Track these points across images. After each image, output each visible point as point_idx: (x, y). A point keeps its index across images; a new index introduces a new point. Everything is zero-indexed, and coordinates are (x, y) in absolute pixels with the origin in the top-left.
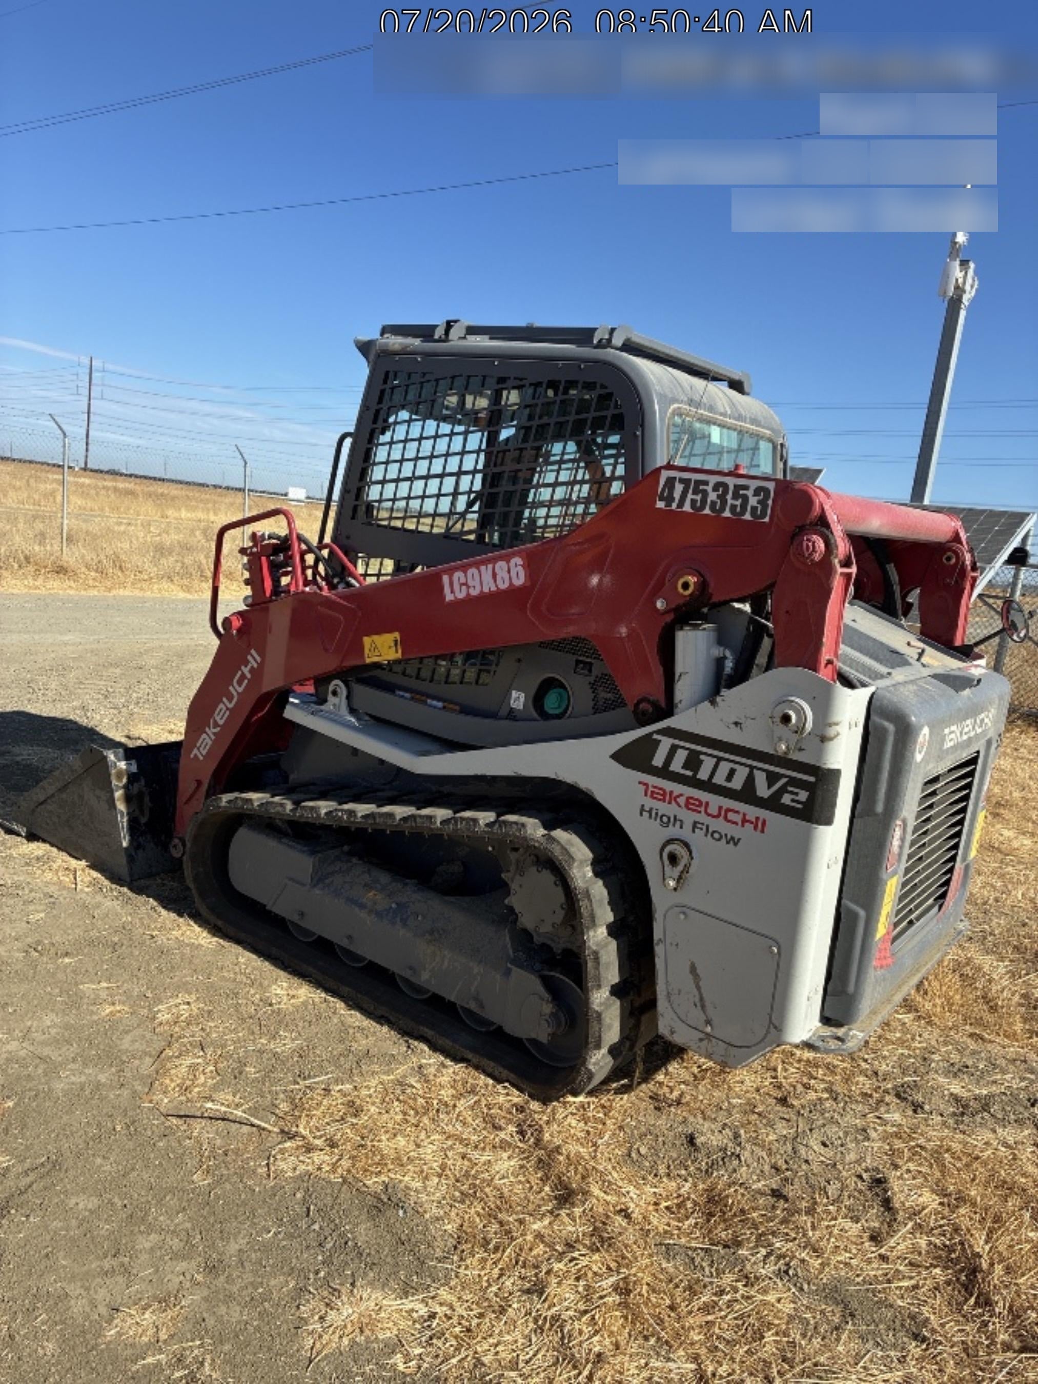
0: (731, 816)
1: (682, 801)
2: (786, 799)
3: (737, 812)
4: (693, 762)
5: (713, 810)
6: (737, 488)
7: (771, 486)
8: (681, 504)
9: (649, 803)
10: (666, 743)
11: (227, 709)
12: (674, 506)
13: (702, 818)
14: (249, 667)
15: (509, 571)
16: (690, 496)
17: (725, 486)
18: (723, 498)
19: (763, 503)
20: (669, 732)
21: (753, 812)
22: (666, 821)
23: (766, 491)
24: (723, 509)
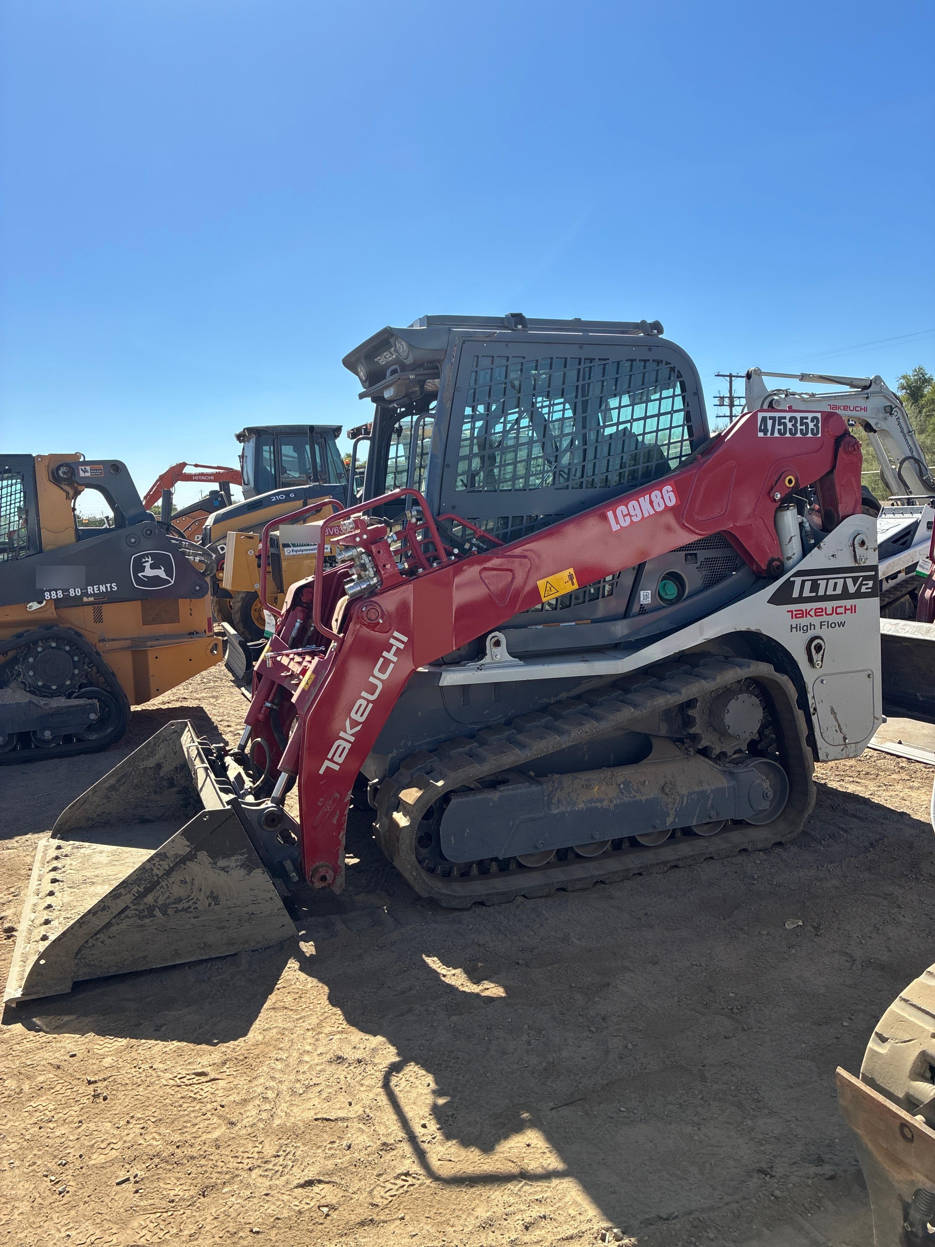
0: (839, 610)
1: (812, 613)
2: (863, 589)
3: (842, 607)
4: (815, 587)
5: (829, 611)
6: (802, 418)
7: (819, 415)
8: (772, 433)
9: (795, 622)
10: (798, 580)
11: (369, 701)
12: (769, 435)
13: (825, 618)
14: (394, 649)
15: (662, 498)
16: (777, 427)
17: (795, 418)
18: (794, 425)
19: (816, 426)
20: (799, 574)
21: (848, 603)
22: (805, 629)
23: (817, 418)
24: (796, 433)
